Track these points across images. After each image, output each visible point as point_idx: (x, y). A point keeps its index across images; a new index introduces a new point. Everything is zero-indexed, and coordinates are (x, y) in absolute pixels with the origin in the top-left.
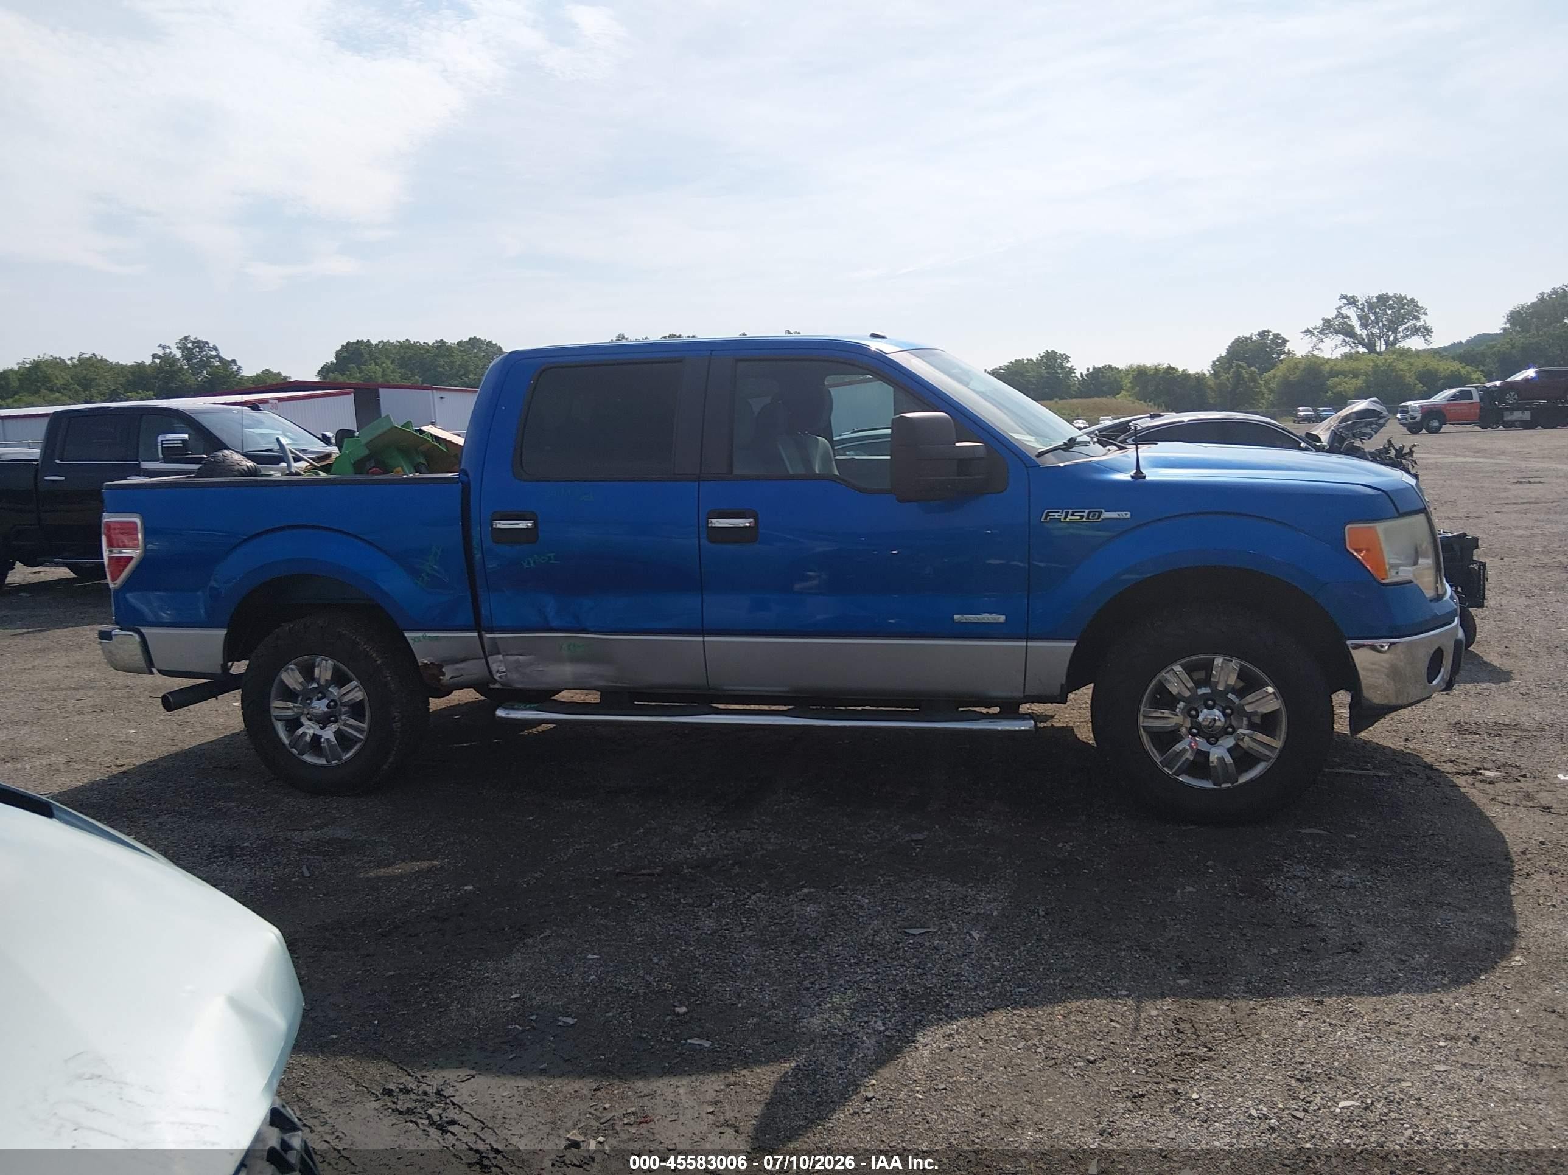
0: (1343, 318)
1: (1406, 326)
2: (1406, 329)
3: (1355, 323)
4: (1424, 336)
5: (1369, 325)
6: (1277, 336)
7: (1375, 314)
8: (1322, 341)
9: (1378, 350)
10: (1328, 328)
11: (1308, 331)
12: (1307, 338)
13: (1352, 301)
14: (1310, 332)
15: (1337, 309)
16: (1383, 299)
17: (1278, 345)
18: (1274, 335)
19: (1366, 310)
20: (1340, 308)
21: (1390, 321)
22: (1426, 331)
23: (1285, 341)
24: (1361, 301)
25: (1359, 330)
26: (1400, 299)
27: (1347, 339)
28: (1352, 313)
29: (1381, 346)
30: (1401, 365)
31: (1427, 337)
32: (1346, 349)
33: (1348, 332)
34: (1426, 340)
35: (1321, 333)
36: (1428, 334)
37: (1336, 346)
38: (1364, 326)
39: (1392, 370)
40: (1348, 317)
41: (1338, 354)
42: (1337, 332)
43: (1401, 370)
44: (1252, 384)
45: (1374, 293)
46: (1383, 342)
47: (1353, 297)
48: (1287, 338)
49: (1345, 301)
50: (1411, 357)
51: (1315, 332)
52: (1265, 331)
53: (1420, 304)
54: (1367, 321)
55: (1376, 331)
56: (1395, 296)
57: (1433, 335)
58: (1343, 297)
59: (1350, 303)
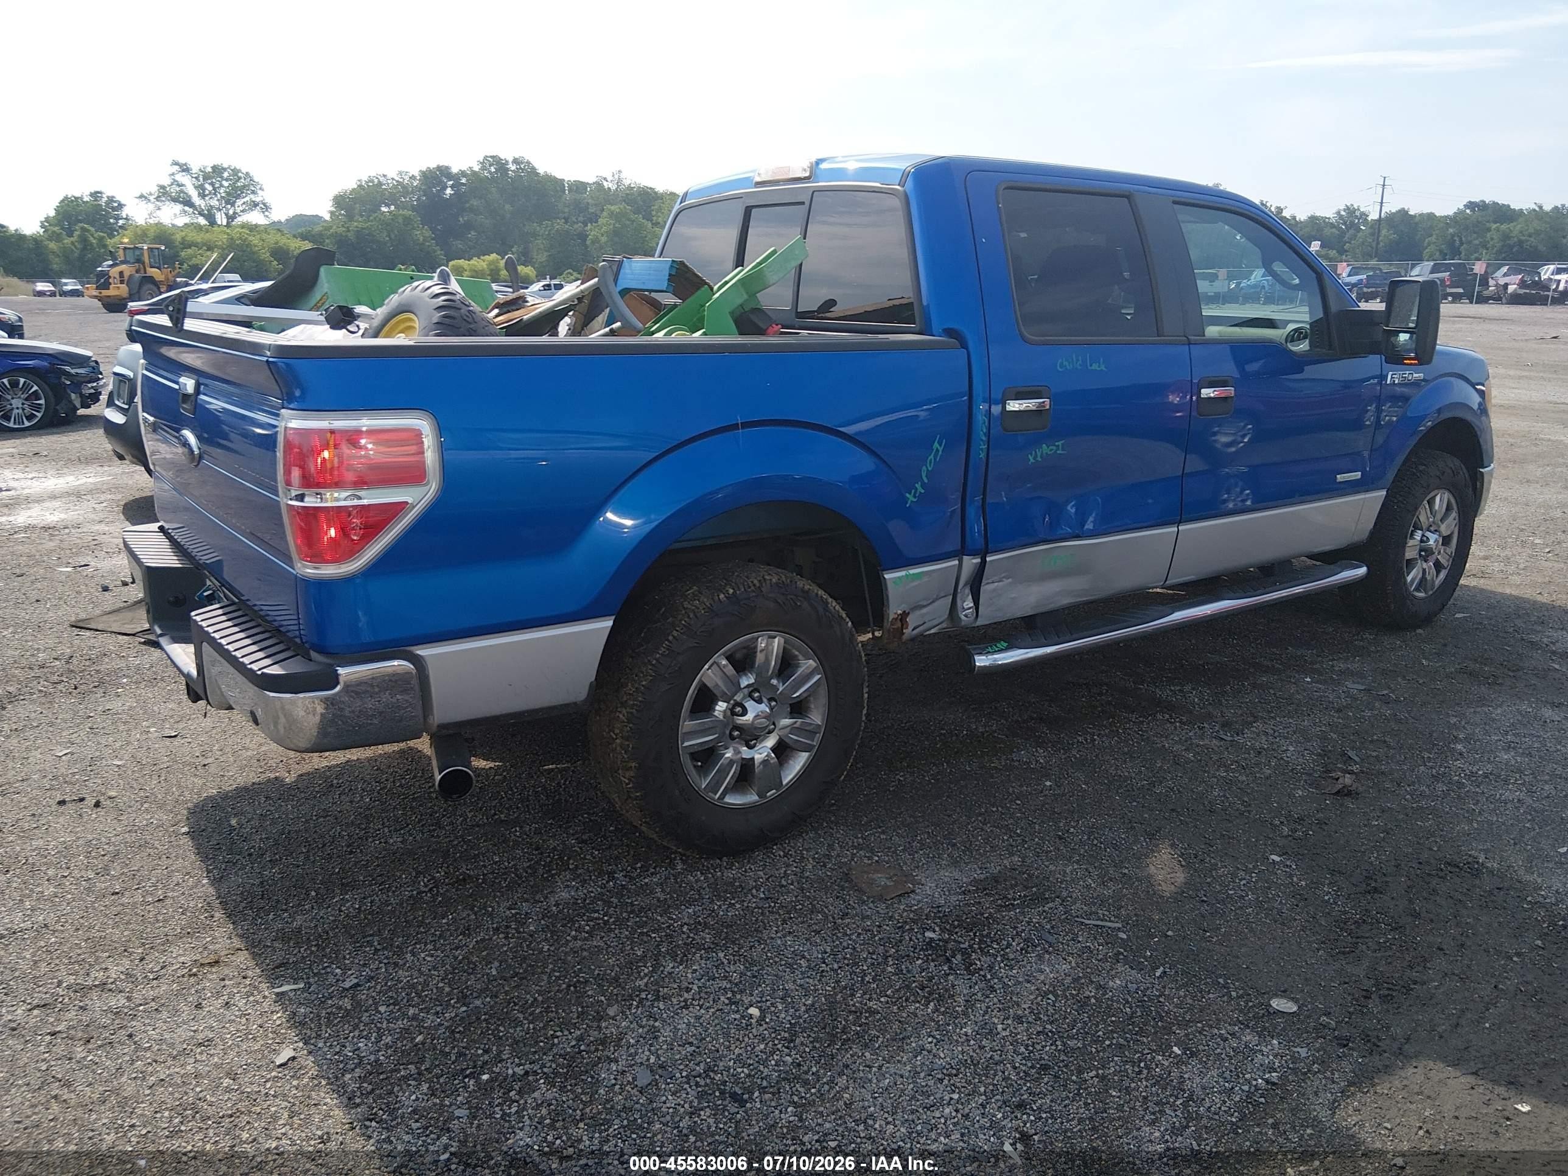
0: (179, 185)
1: (245, 200)
2: (244, 203)
3: (194, 194)
4: (263, 212)
5: (206, 196)
6: (111, 199)
7: (212, 184)
8: (159, 209)
9: (219, 223)
10: (164, 194)
11: (142, 196)
12: (143, 204)
13: (185, 169)
14: (146, 198)
15: (170, 175)
16: (217, 170)
17: (114, 209)
18: (108, 197)
19: (201, 179)
20: (173, 174)
21: (228, 194)
22: (266, 208)
23: (121, 206)
24: (195, 170)
25: (197, 200)
26: (235, 172)
27: (187, 208)
28: (185, 179)
29: (221, 219)
30: (255, 240)
31: (266, 213)
32: (186, 220)
33: (188, 203)
34: (267, 216)
35: (158, 198)
36: (267, 210)
37: (175, 215)
38: (202, 196)
39: (247, 246)
40: (183, 185)
41: (181, 221)
42: (175, 200)
43: (255, 246)
44: (103, 250)
45: (208, 164)
46: (224, 216)
47: (185, 164)
48: (123, 202)
49: (177, 168)
50: (259, 232)
51: (152, 198)
52: (99, 192)
53: (256, 179)
54: (204, 191)
55: (214, 202)
56: (229, 168)
57: (272, 211)
58: (176, 163)
59: (183, 171)
